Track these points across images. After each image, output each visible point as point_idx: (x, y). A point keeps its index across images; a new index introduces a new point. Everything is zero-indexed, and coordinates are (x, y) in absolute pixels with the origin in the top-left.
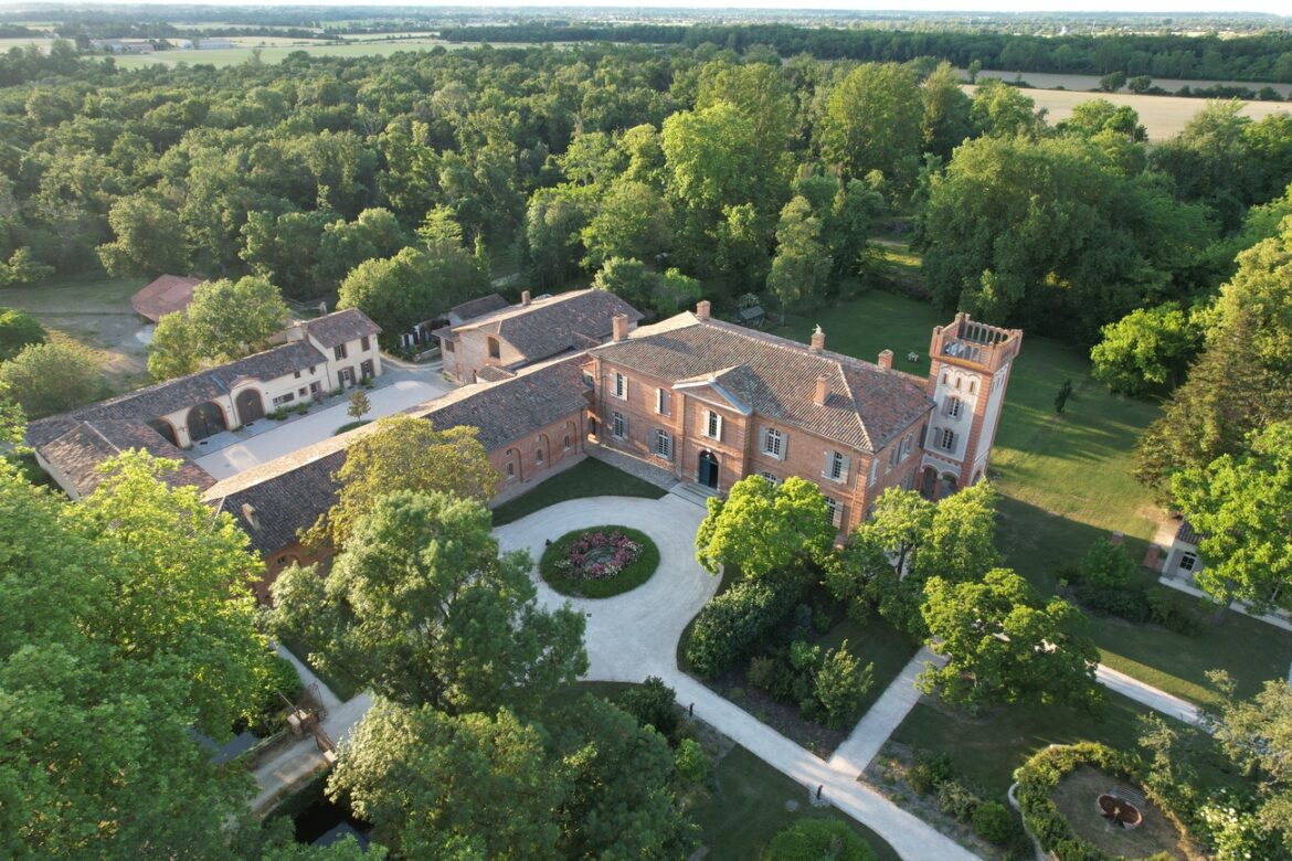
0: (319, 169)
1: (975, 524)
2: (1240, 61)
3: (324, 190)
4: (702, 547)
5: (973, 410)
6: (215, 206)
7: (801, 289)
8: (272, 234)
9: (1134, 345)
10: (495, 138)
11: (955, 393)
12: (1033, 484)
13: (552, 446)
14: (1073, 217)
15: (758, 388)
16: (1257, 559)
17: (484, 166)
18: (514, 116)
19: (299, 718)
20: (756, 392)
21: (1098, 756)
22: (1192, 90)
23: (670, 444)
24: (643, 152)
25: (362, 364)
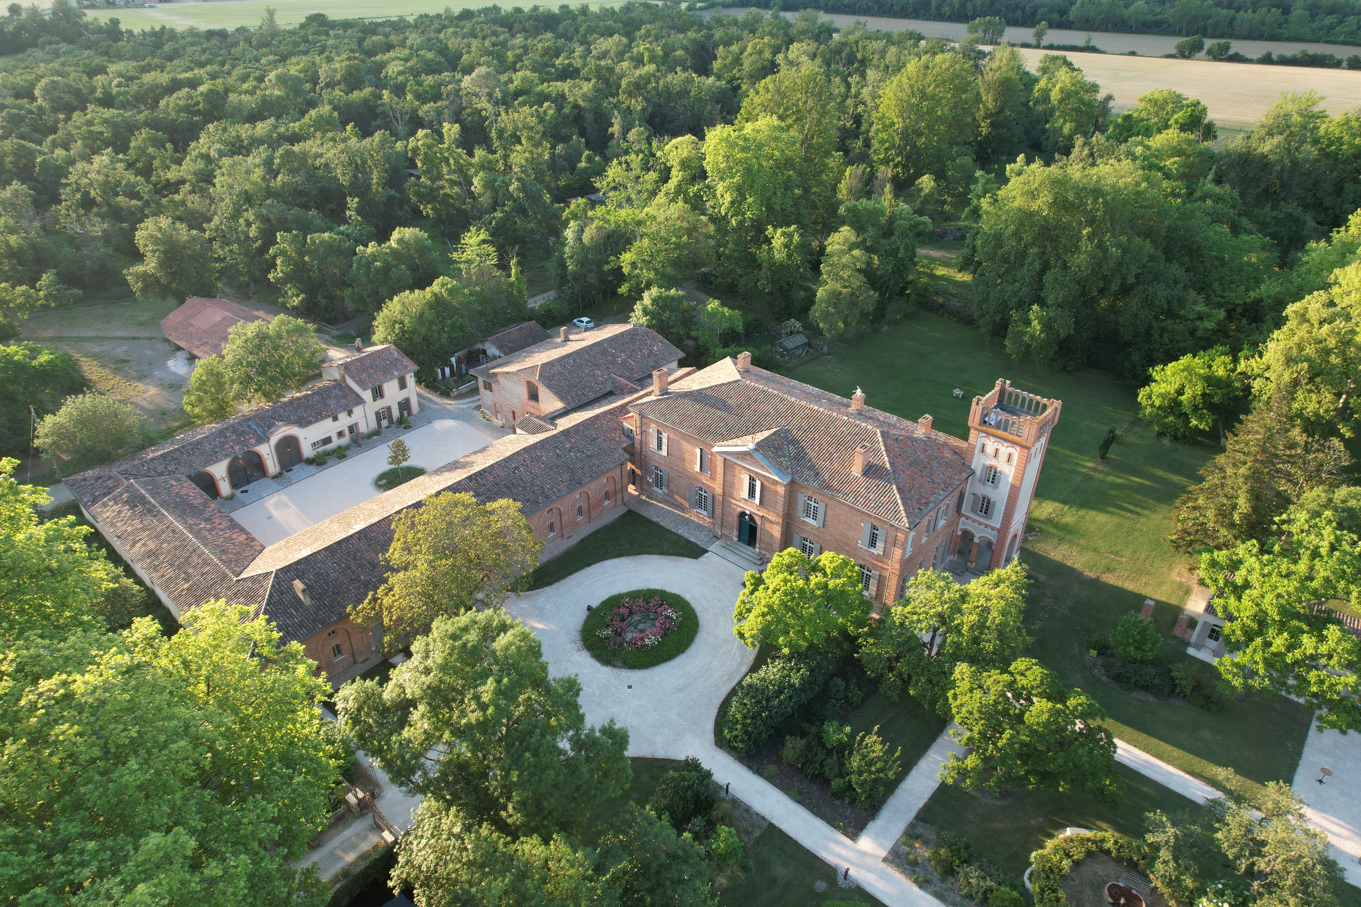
0: (348, 178)
1: (1004, 613)
2: (1329, 20)
3: (353, 202)
4: (739, 620)
5: (1010, 480)
6: (241, 221)
7: (845, 323)
8: (301, 254)
9: (1180, 392)
10: (530, 139)
11: (993, 462)
12: (1070, 542)
13: (593, 501)
14: (1125, 251)
15: (798, 454)
16: (1273, 649)
17: (519, 180)
18: (549, 108)
19: (356, 797)
20: (795, 458)
21: (1109, 845)
22: (1274, 57)
23: (710, 501)
24: (685, 164)
25: (399, 404)
